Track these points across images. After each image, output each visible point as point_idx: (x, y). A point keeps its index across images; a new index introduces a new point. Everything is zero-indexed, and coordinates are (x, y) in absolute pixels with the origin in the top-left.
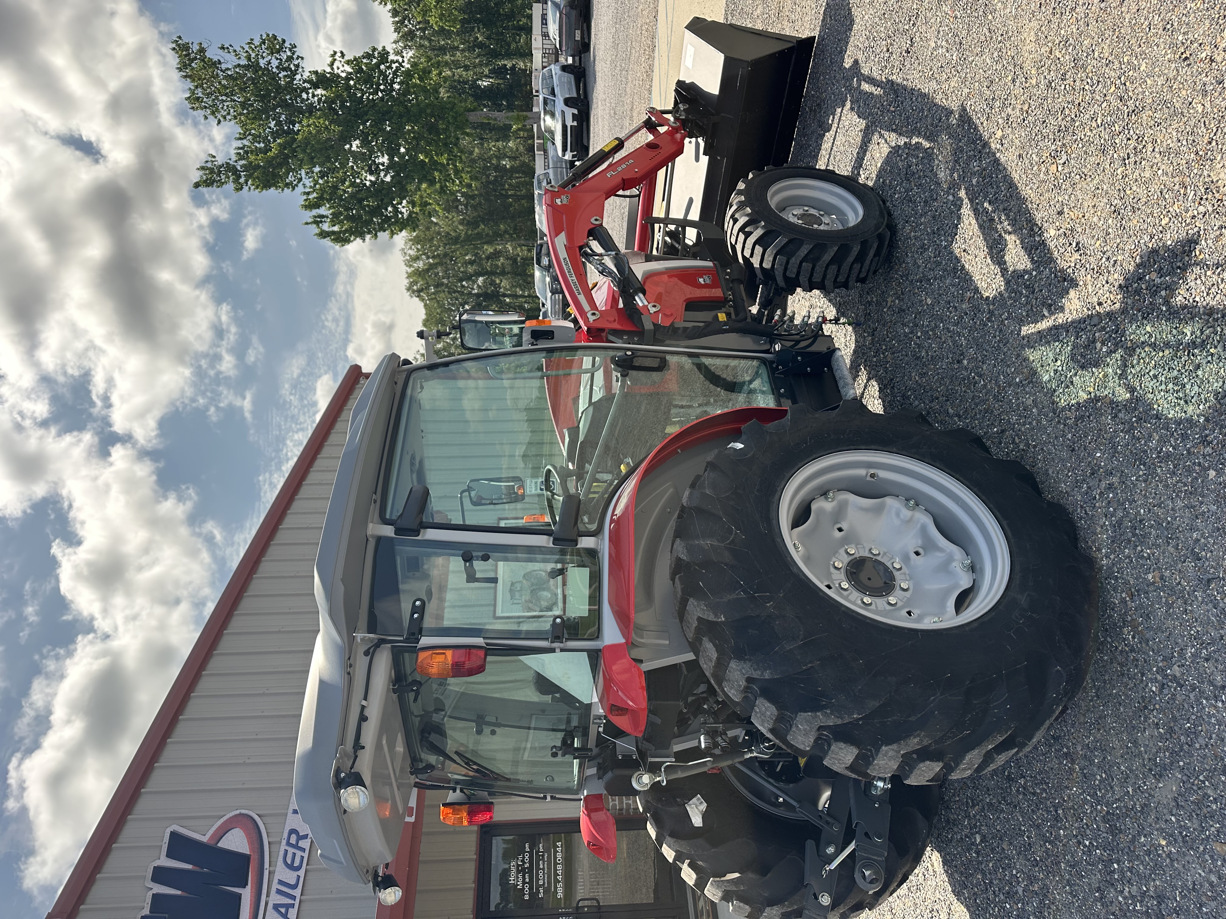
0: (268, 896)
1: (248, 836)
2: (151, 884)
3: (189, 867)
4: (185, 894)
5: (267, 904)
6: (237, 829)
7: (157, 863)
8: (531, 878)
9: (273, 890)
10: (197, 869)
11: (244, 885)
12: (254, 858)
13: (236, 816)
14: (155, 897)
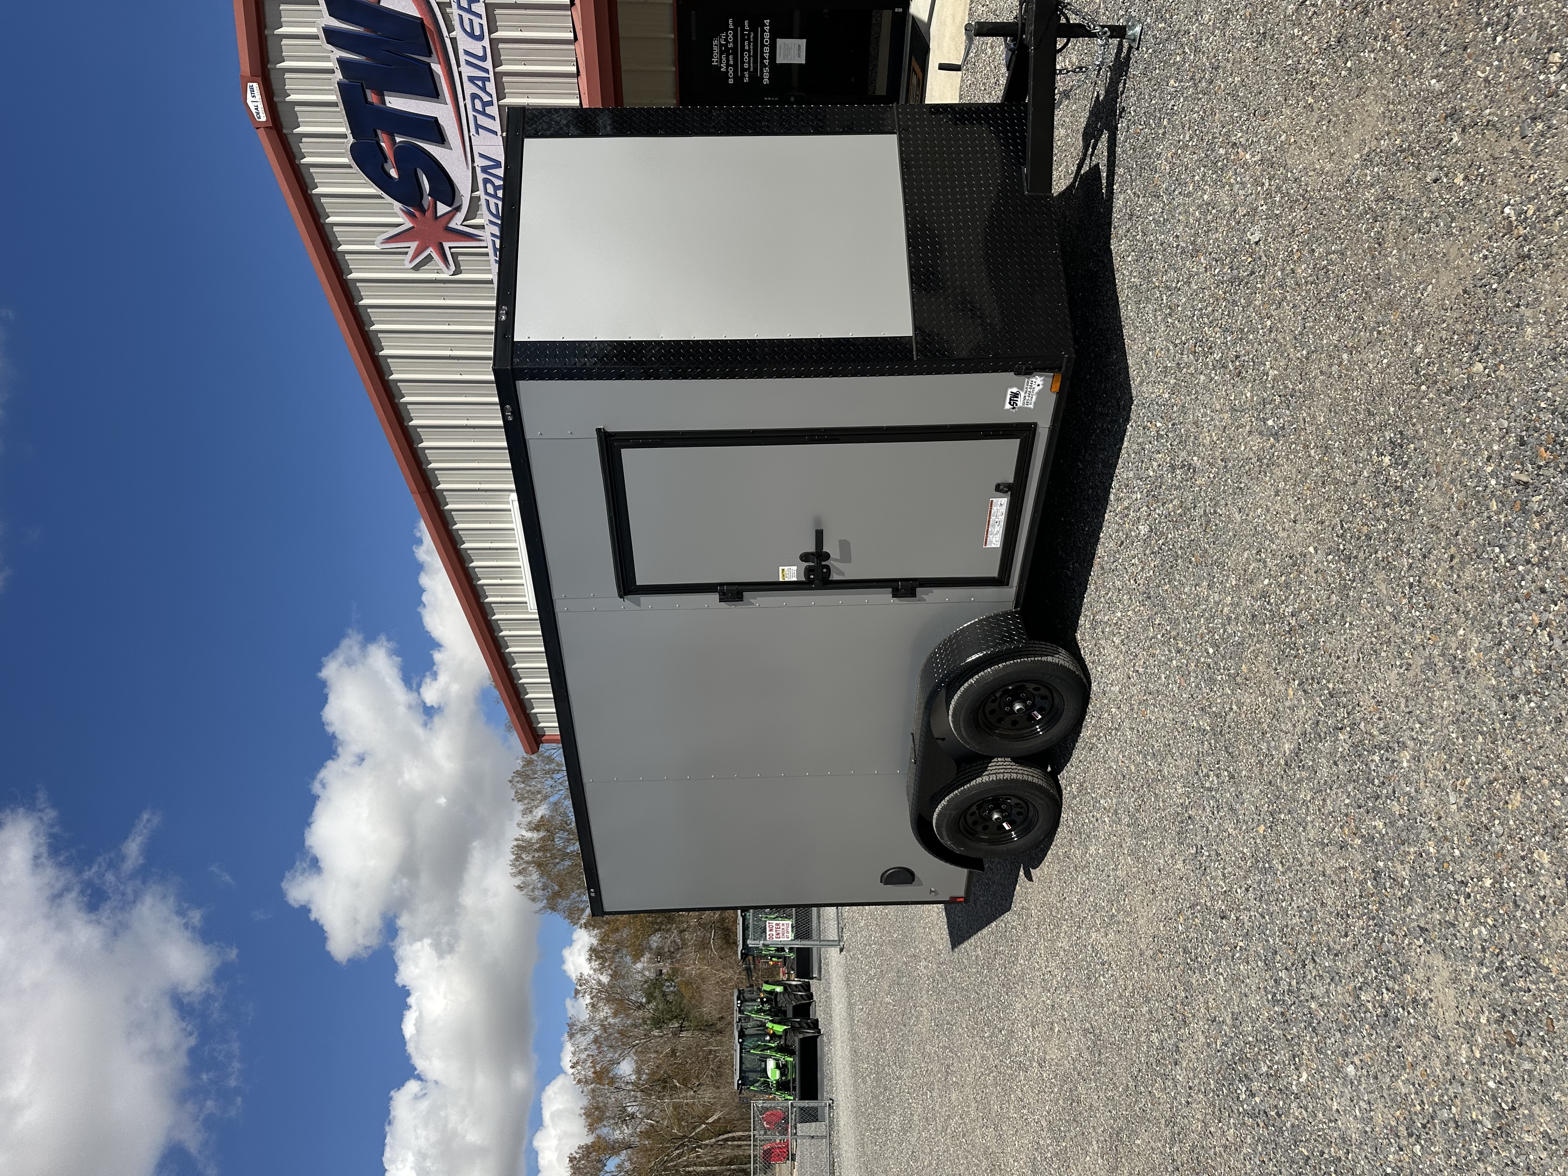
0: (458, 65)
3: (359, 29)
5: (460, 73)
8: (735, 60)
9: (462, 62)
10: (367, 32)
11: (430, 54)
12: (428, 22)
14: (342, 62)
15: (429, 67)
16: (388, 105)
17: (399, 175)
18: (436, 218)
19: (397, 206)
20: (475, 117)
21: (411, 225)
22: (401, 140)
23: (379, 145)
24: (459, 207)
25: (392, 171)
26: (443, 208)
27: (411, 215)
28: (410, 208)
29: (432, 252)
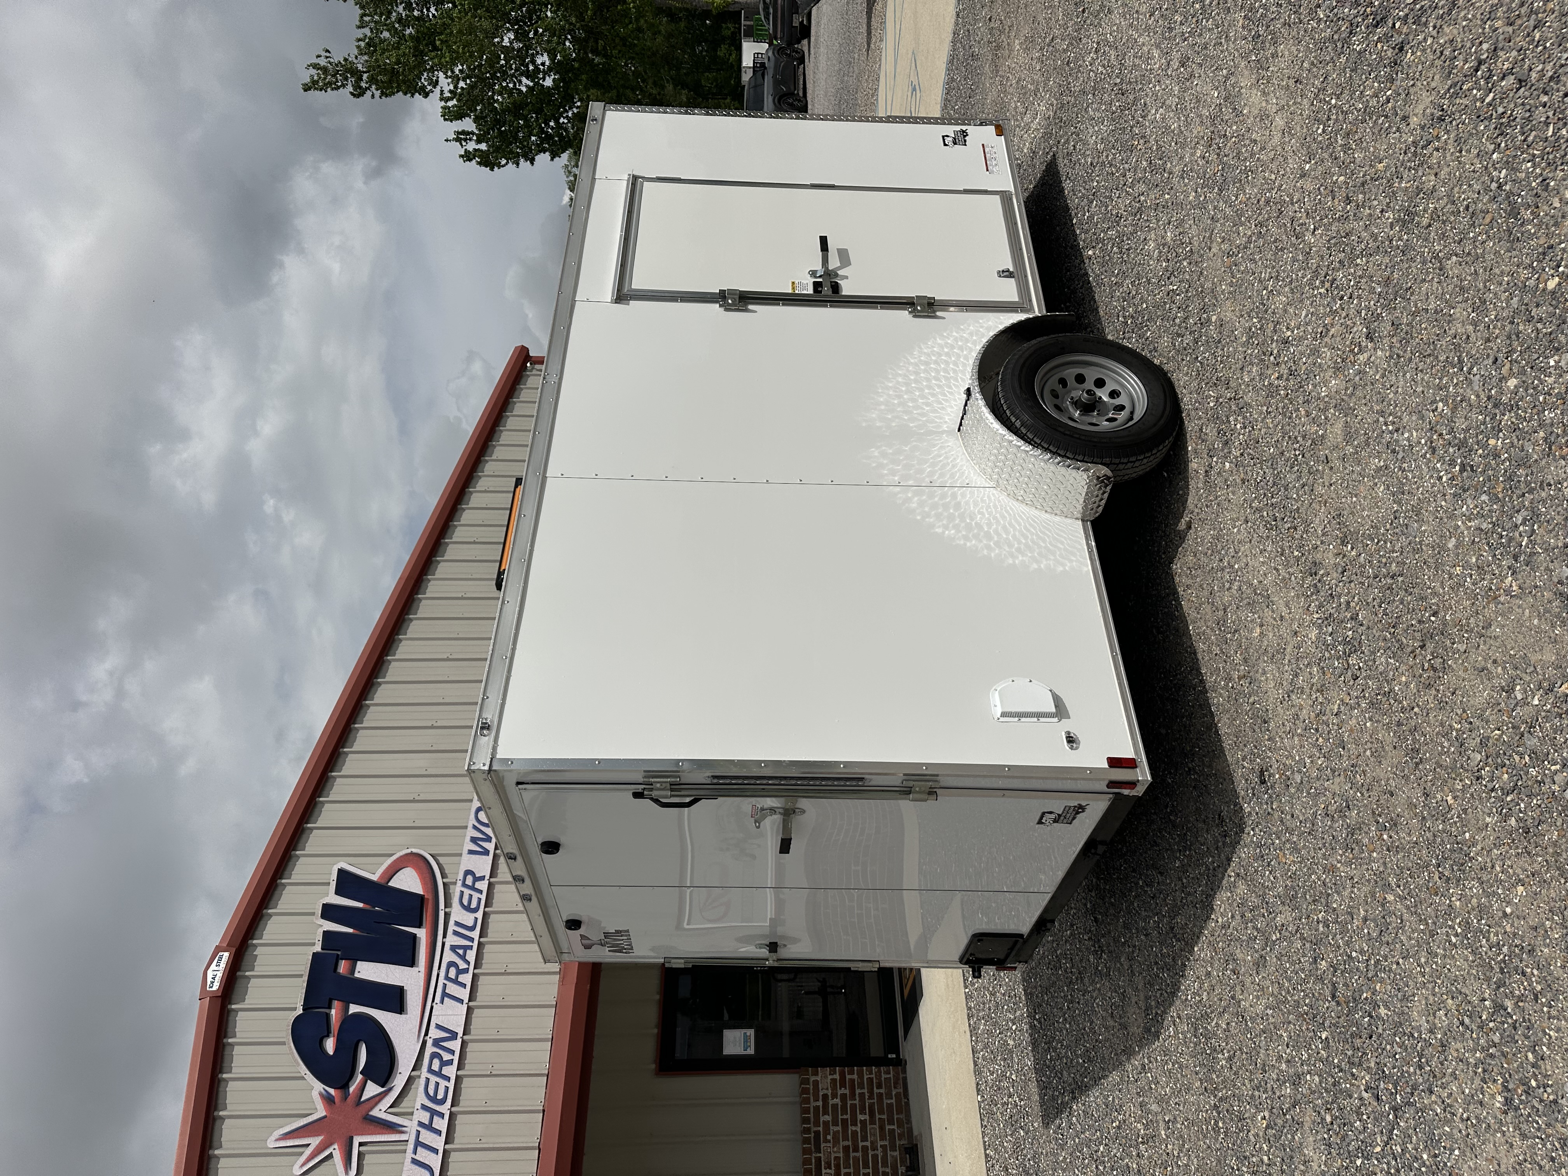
0: (444, 936)
1: (420, 875)
2: (321, 922)
3: (360, 905)
4: (358, 933)
5: (443, 944)
6: (408, 869)
7: (327, 900)
9: (450, 931)
10: (368, 907)
11: (420, 926)
12: (428, 898)
13: (407, 855)
14: (327, 934)
15: (414, 938)
16: (357, 975)
17: (336, 1050)
18: (359, 1103)
19: (318, 1087)
20: (445, 985)
21: (324, 1114)
22: (354, 1009)
23: (328, 1016)
24: (390, 1089)
25: (330, 1045)
26: (372, 1089)
27: (328, 1100)
28: (332, 1091)
29: (335, 1150)
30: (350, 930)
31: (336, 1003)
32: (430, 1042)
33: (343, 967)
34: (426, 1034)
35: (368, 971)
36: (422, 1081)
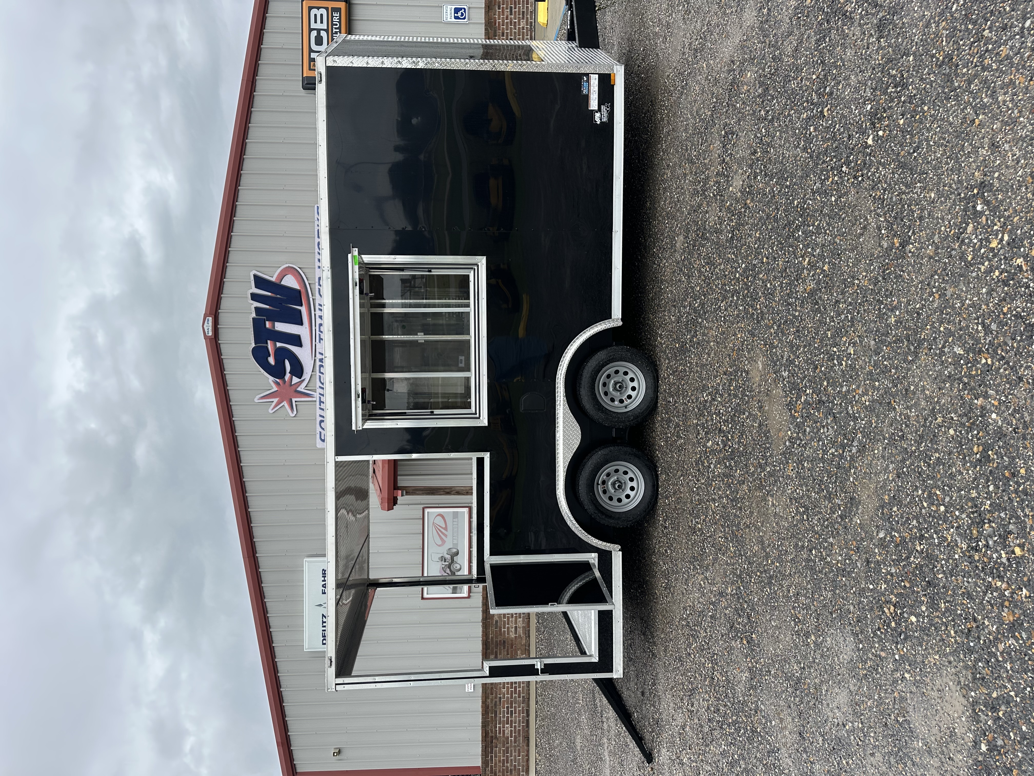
0: (315, 311)
1: (296, 278)
2: (252, 302)
3: (269, 294)
4: (271, 308)
5: (315, 315)
6: (289, 275)
7: (251, 291)
9: (317, 309)
10: (273, 295)
11: (301, 305)
12: (303, 291)
13: (287, 267)
14: (256, 309)
15: (300, 311)
16: (276, 329)
17: (275, 363)
18: (291, 385)
19: (271, 378)
20: (320, 335)
21: (276, 389)
22: (279, 345)
23: (267, 348)
24: (304, 380)
25: (271, 360)
26: (295, 380)
27: (277, 384)
28: (278, 380)
29: (285, 404)
30: (268, 307)
31: (269, 342)
32: (317, 361)
33: (268, 324)
34: (315, 356)
35: (281, 327)
36: (318, 377)
